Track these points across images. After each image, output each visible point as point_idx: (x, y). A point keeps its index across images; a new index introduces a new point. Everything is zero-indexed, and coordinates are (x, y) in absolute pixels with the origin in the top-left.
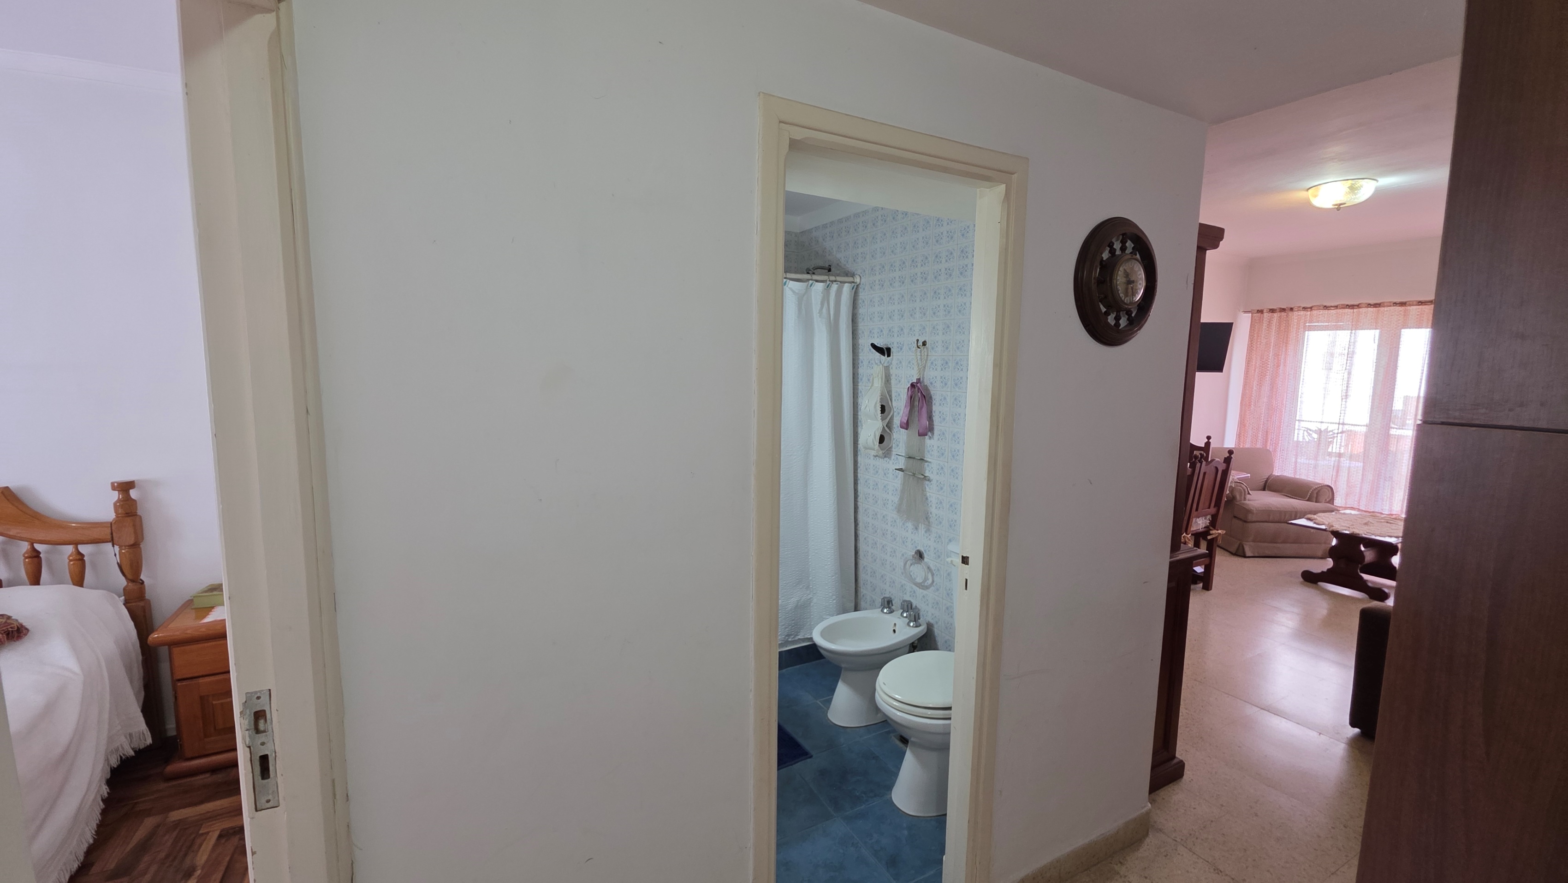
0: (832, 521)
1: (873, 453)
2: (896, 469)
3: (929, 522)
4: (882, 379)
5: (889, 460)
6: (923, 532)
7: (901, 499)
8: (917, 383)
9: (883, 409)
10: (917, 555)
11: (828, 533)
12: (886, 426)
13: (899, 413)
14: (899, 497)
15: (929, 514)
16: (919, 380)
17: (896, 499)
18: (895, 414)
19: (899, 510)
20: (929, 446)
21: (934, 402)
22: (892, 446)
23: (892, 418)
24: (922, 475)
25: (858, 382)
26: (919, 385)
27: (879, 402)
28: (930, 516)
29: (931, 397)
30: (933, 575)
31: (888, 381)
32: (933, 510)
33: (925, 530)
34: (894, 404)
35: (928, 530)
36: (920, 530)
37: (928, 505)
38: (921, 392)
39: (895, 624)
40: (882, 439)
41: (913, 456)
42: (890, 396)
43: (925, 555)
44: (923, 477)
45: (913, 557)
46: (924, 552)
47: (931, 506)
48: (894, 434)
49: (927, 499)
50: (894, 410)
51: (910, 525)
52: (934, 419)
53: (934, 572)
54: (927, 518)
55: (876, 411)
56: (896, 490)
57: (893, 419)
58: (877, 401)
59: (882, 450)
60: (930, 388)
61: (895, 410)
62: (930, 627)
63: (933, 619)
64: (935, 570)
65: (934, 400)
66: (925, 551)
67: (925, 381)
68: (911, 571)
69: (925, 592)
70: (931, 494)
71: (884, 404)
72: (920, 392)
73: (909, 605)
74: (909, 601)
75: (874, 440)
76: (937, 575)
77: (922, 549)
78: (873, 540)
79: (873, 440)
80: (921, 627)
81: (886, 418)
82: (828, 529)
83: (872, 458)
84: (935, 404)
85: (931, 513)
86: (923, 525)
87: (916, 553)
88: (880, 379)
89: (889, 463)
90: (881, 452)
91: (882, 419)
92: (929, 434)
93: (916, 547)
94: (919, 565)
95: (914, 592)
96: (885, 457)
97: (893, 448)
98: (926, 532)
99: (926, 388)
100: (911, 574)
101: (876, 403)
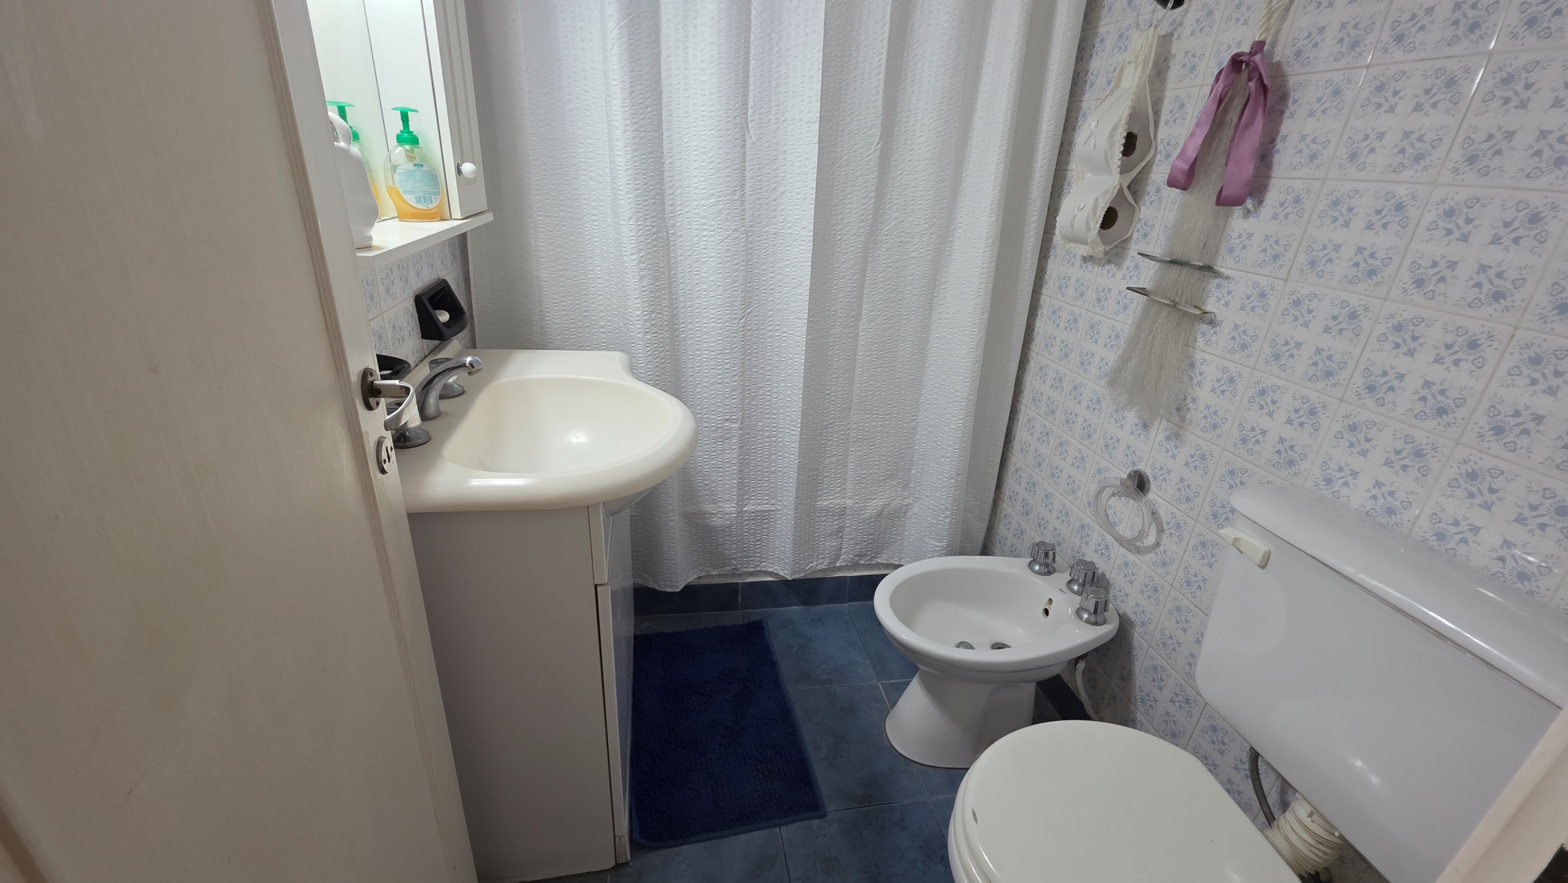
0: (967, 380)
1: (1083, 250)
2: (1128, 288)
3: (1183, 419)
4: (1145, 64)
5: (1115, 270)
6: (1161, 436)
7: (1124, 359)
8: (1252, 54)
9: (1130, 144)
10: (1133, 481)
11: (957, 401)
12: (1129, 187)
13: (1168, 156)
14: (1120, 352)
15: (1189, 399)
16: (1259, 46)
17: (1112, 357)
18: (1158, 157)
19: (1114, 380)
20: (1235, 235)
21: (1291, 107)
22: (1130, 238)
23: (1146, 171)
24: (1196, 307)
25: (1082, 93)
26: (1257, 58)
27: (1123, 122)
28: (1190, 405)
29: (1284, 98)
30: (1161, 531)
31: (1159, 74)
32: (1204, 395)
33: (1168, 433)
34: (1163, 132)
35: (1175, 436)
36: (1153, 433)
37: (1191, 379)
38: (1261, 78)
39: (1050, 600)
40: (1110, 218)
41: (1184, 259)
42: (1157, 113)
43: (1153, 486)
44: (1198, 312)
45: (1122, 484)
46: (1151, 479)
47: (1199, 384)
48: (1143, 208)
49: (1192, 365)
50: (1156, 149)
51: (1131, 417)
52: (1276, 158)
53: (1165, 527)
54: (1178, 409)
55: (1111, 146)
56: (1117, 337)
57: (1149, 172)
58: (1120, 120)
59: (1105, 242)
60: (1288, 70)
61: (1160, 148)
62: (1125, 628)
63: (1135, 613)
64: (1168, 524)
65: (1295, 101)
66: (1155, 478)
67: (1278, 51)
68: (1110, 507)
69: (1131, 557)
70: (1207, 356)
71: (1135, 132)
72: (1256, 77)
73: (1090, 574)
74: (1092, 563)
75: (1091, 220)
76: (1171, 534)
77: (1148, 472)
78: (1045, 426)
79: (1088, 216)
80: (1104, 626)
81: (1131, 170)
82: (958, 394)
83: (1078, 262)
84: (1292, 116)
85: (1194, 400)
86: (1164, 423)
87: (1130, 476)
88: (1141, 66)
89: (1113, 276)
90: (1101, 249)
91: (1124, 170)
92: (1249, 204)
93: (1134, 464)
94: (1132, 501)
95: (1107, 548)
96: (1109, 262)
97: (1133, 242)
98: (1168, 438)
99: (1278, 70)
100: (1108, 512)
101: (1114, 129)
